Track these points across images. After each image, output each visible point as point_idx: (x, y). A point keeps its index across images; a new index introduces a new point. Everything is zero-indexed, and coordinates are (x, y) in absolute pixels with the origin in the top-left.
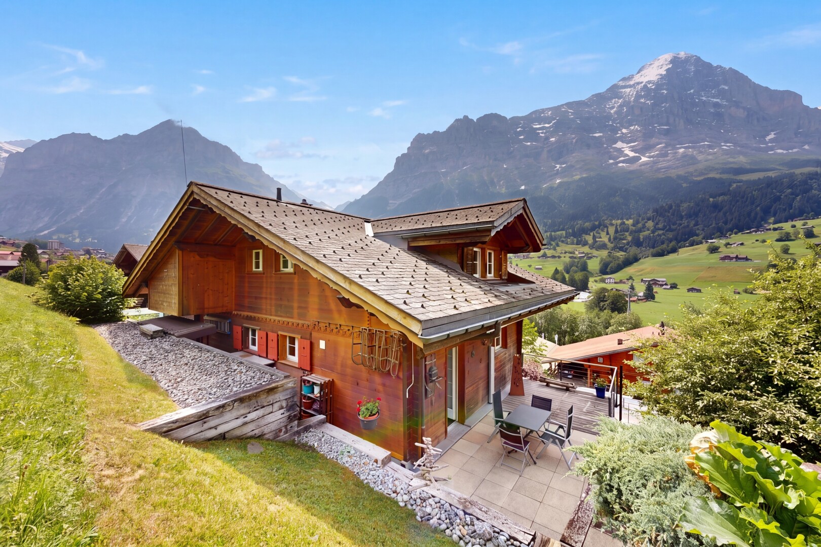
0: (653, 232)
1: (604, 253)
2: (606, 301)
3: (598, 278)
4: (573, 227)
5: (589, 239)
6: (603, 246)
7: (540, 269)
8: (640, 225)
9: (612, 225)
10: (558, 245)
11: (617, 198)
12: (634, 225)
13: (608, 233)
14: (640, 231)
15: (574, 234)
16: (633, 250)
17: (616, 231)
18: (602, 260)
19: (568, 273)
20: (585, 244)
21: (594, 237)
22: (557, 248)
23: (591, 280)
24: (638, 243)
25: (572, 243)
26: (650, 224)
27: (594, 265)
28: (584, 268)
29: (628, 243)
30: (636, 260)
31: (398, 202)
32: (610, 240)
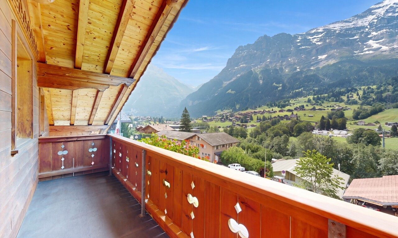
0: (393, 92)
1: (355, 107)
2: (363, 137)
3: (352, 122)
4: (332, 92)
5: (345, 98)
6: (355, 103)
7: (312, 116)
8: (382, 88)
9: (360, 89)
10: (323, 103)
11: (364, 73)
12: (378, 88)
13: (358, 95)
14: (382, 92)
15: (334, 95)
16: (378, 105)
17: (364, 93)
18: (355, 110)
19: (331, 119)
20: (342, 101)
21: (348, 97)
22: (322, 104)
23: (348, 122)
24: (381, 100)
25: (333, 101)
26: (390, 87)
27: (349, 114)
28: (342, 115)
29: (373, 100)
30: (381, 110)
31: (228, 82)
32: (359, 99)
